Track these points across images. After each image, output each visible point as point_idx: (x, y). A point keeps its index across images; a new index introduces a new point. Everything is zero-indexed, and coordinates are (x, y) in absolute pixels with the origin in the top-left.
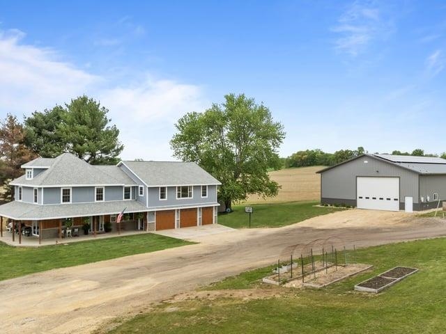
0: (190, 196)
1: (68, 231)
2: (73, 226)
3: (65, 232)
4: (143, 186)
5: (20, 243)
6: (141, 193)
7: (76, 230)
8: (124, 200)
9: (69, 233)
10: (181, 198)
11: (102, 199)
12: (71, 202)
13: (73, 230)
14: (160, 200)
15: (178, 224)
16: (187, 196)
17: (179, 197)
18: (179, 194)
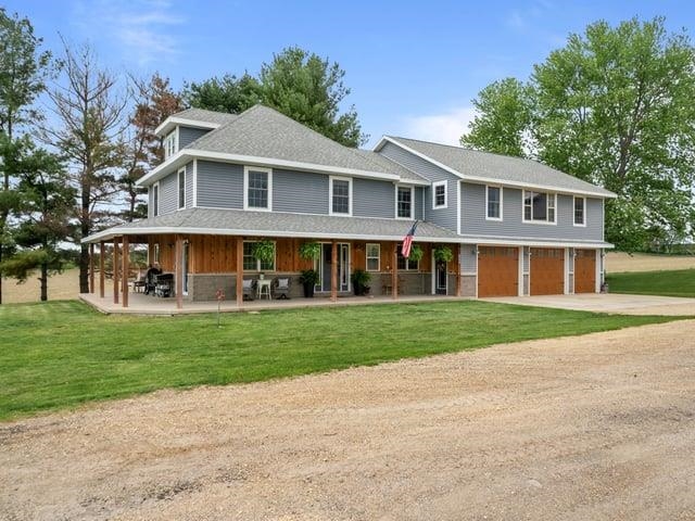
0: (552, 219)
1: (262, 283)
2: (274, 272)
3: (255, 286)
4: (444, 183)
5: (125, 304)
6: (440, 201)
7: (284, 283)
8: (397, 218)
9: (264, 287)
10: (533, 222)
11: (346, 210)
12: (270, 209)
13: (275, 283)
14: (487, 218)
15: (525, 286)
16: (544, 218)
17: (528, 217)
18: (527, 209)
